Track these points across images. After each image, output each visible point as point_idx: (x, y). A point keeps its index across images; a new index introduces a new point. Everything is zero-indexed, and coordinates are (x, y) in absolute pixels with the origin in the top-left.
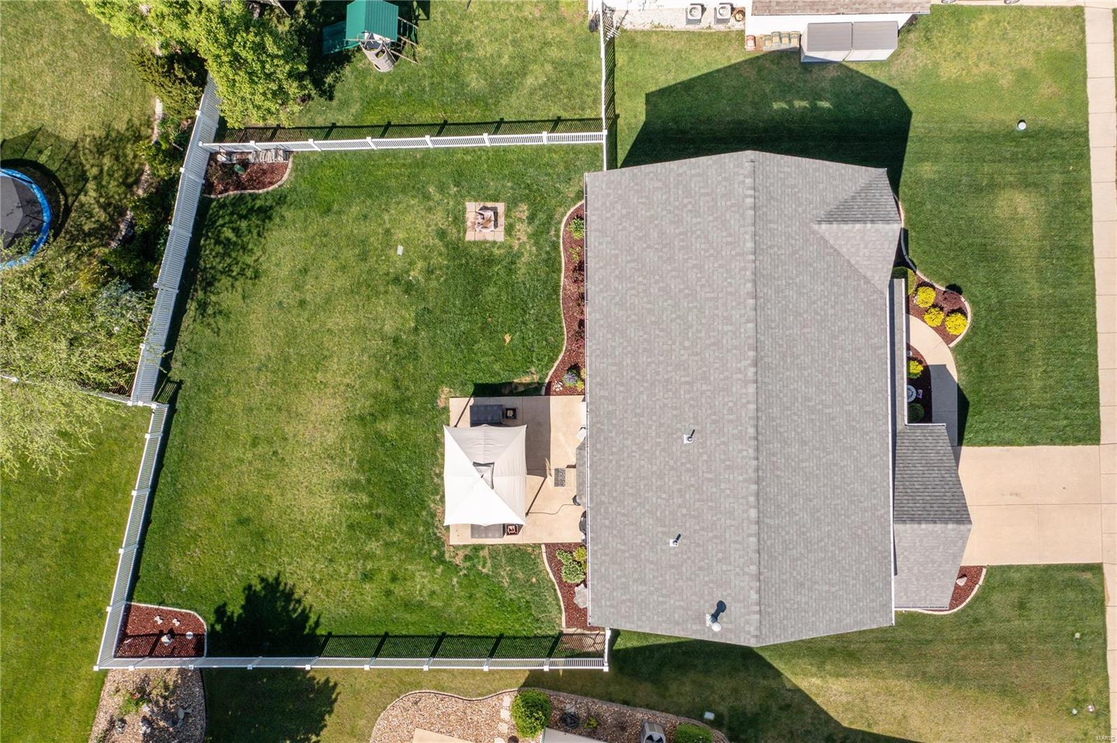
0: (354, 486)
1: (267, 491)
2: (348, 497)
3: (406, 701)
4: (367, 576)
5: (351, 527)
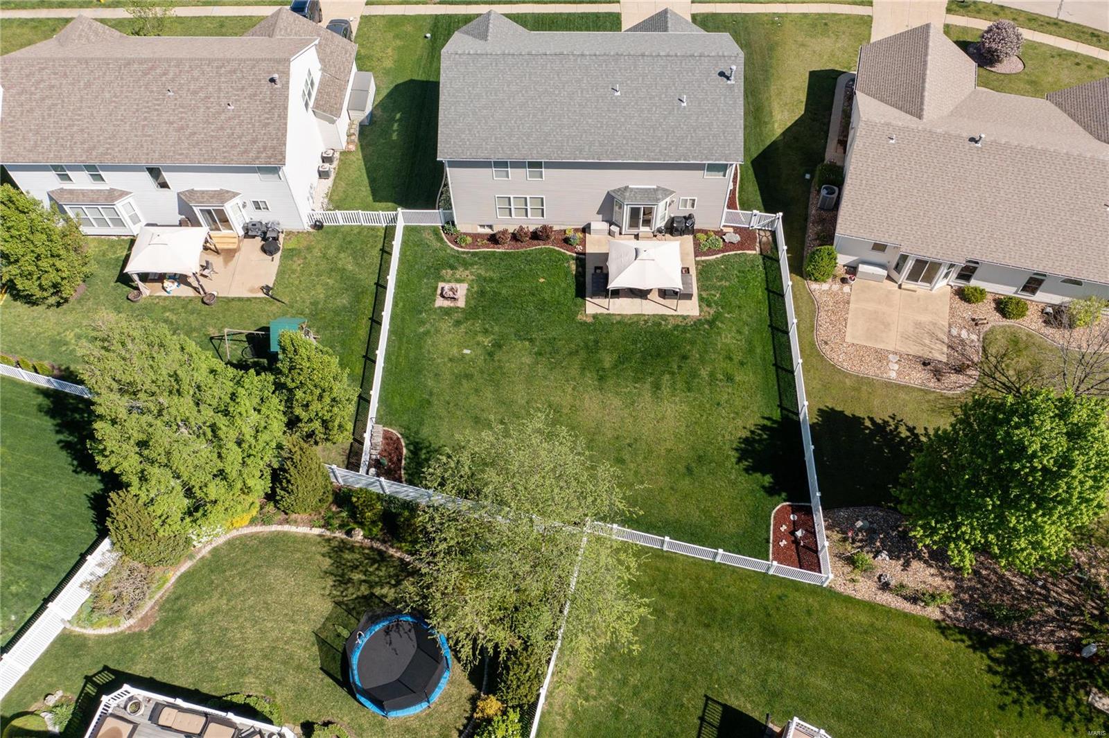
0: (657, 386)
1: (663, 452)
2: (666, 391)
3: (826, 349)
4: (730, 378)
5: (689, 390)
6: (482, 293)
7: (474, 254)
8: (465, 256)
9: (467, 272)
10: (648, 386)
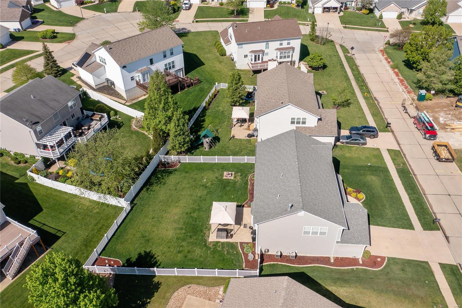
3: (186, 287)
4: (179, 252)
6: (229, 183)
7: (247, 181)
8: (247, 178)
9: (239, 179)
10: (182, 226)
